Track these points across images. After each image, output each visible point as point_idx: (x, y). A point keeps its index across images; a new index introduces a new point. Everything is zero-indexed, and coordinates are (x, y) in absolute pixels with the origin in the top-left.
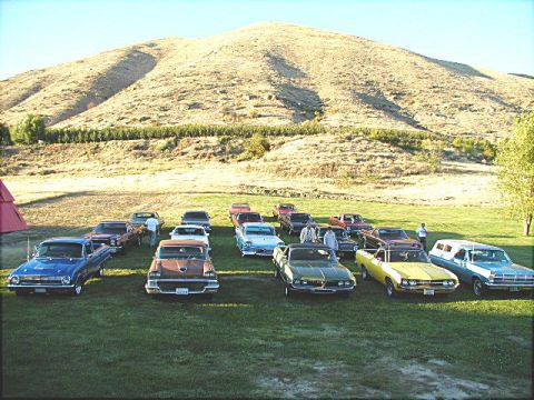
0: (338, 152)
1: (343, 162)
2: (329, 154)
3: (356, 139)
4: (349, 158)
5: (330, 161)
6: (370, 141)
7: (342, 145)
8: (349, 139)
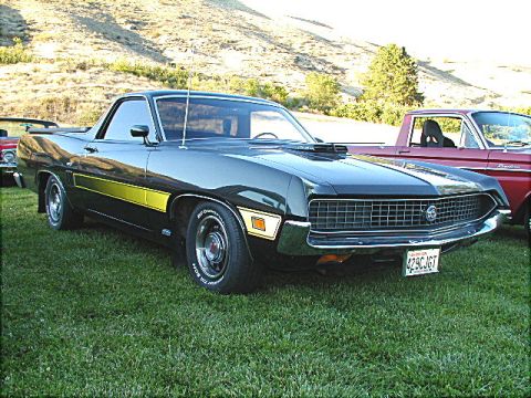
0: (70, 84)
1: (82, 98)
2: (56, 86)
3: (93, 69)
4: (92, 93)
5: (60, 96)
6: (117, 73)
7: (73, 75)
8: (83, 67)
